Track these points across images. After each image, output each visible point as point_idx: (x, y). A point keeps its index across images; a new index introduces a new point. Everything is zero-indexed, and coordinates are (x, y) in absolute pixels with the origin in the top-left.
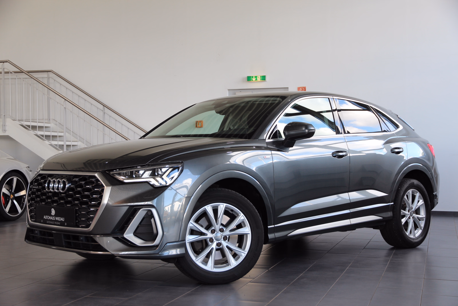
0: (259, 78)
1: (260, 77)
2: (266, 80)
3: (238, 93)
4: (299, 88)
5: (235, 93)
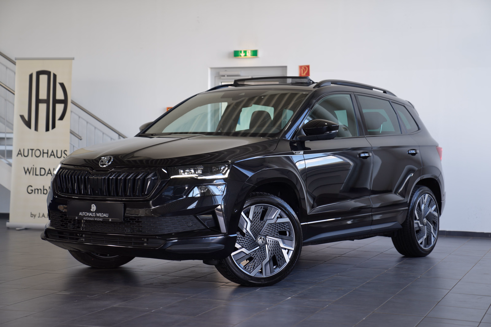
0: (248, 52)
1: (250, 51)
2: (257, 56)
3: (222, 73)
4: (301, 67)
5: (219, 73)
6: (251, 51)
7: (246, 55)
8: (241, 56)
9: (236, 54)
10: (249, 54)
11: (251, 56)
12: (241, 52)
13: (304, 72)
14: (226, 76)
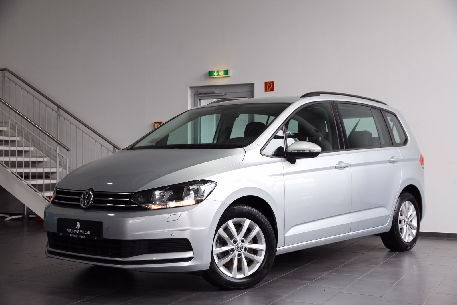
0: (221, 72)
2: (229, 75)
3: (200, 91)
4: (266, 84)
5: (197, 91)
6: (223, 71)
7: (218, 75)
8: (214, 75)
9: (210, 74)
10: (221, 74)
11: (223, 75)
12: (214, 72)
13: (269, 88)
14: (203, 94)
